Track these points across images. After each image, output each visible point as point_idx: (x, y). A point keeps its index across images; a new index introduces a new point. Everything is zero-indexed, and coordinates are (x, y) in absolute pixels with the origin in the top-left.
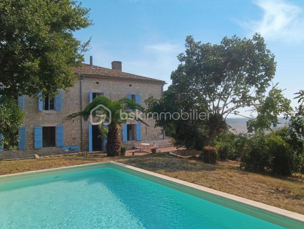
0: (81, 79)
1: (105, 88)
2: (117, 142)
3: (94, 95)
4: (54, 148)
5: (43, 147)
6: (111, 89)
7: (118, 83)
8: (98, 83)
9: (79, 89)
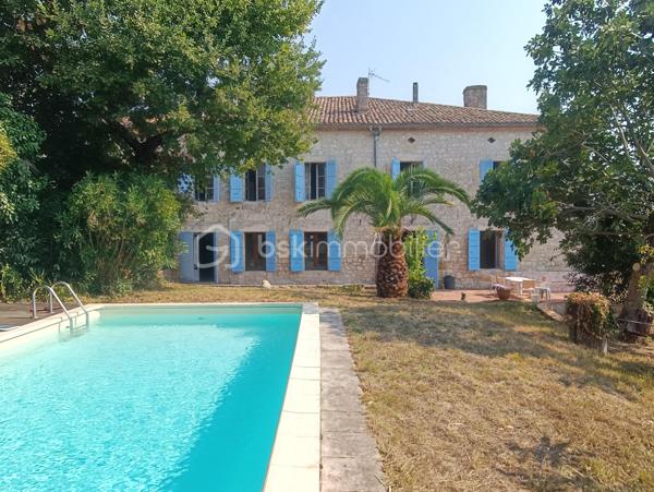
0: (374, 136)
1: (429, 151)
2: (395, 267)
3: (404, 165)
4: (325, 272)
5: (307, 269)
6: (443, 150)
7: (460, 137)
8: (412, 140)
9: (372, 155)
